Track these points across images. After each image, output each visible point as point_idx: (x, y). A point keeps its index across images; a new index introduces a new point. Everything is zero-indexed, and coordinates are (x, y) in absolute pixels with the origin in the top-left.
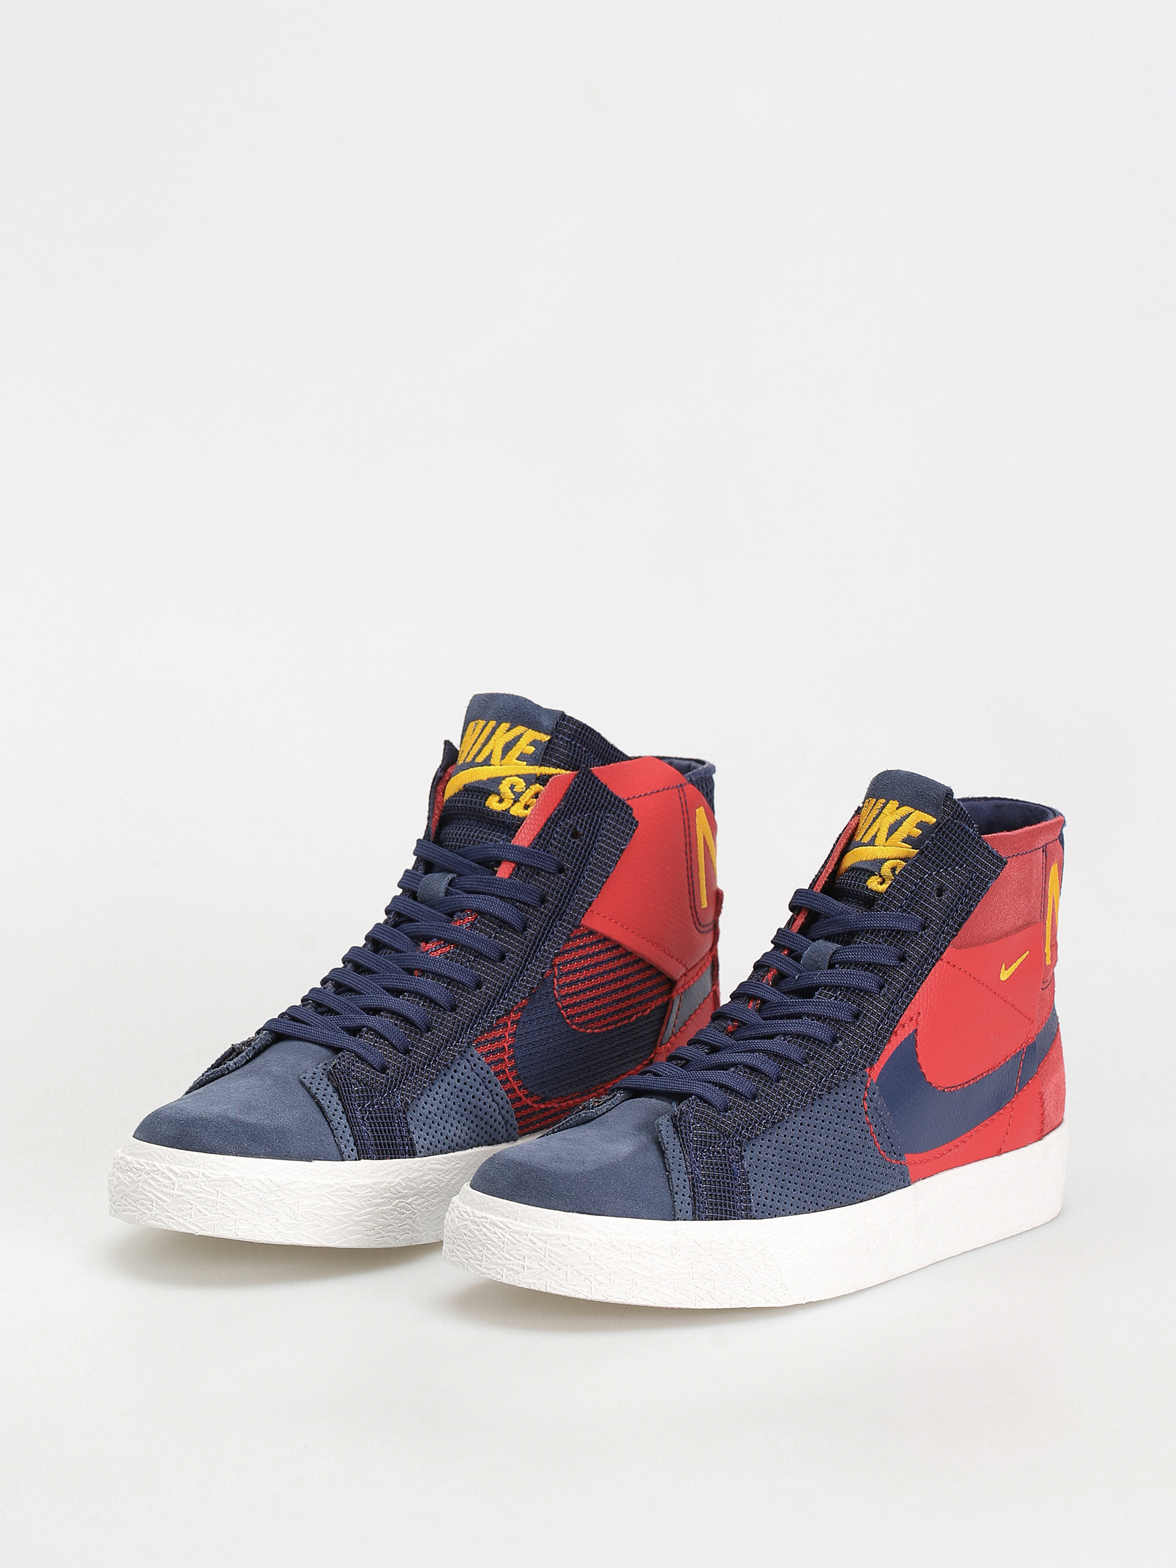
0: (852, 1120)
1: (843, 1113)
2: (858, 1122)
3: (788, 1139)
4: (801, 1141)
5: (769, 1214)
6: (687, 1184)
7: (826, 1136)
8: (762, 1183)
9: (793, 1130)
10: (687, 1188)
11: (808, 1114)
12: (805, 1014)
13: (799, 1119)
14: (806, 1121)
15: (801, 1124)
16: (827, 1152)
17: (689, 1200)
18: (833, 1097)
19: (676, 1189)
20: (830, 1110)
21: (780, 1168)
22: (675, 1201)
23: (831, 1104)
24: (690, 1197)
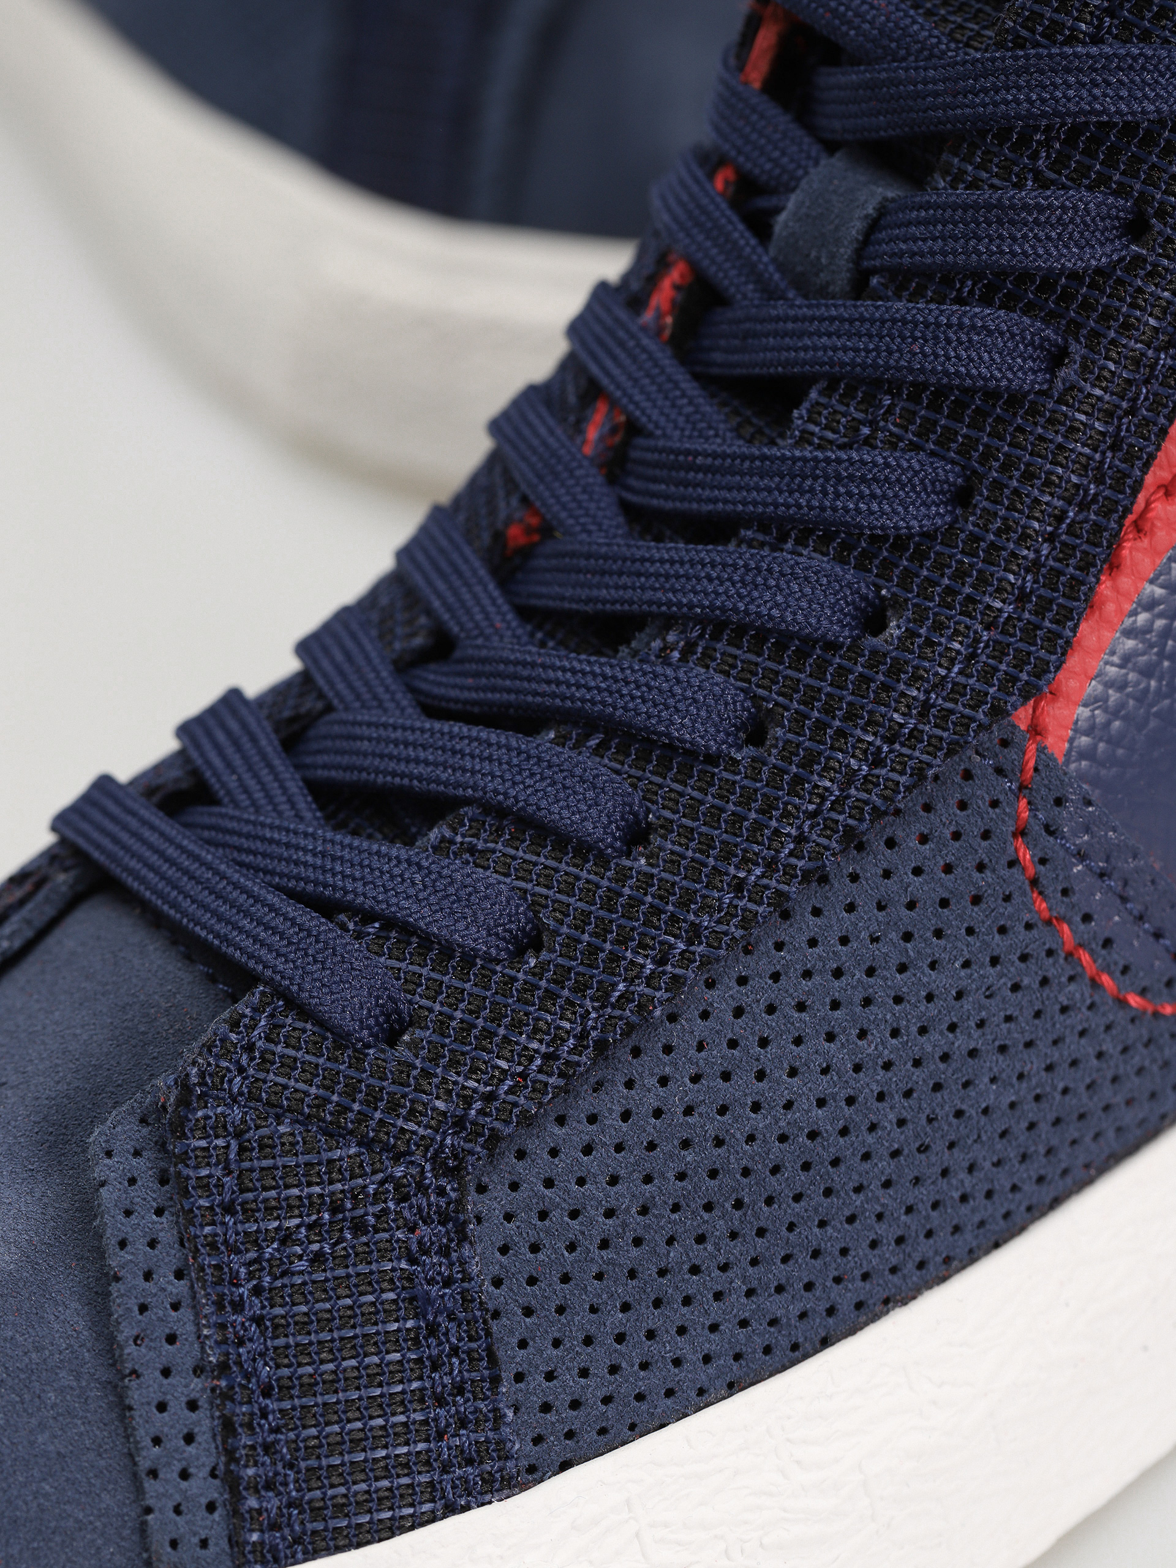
0: (970, 931)
1: (926, 919)
2: (1002, 930)
3: (681, 1091)
4: (743, 1087)
5: (603, 1431)
6: (204, 1422)
7: (855, 1032)
8: (561, 1310)
9: (700, 1047)
10: (203, 1437)
11: (761, 963)
12: (746, 521)
13: (721, 999)
14: (761, 992)
15: (739, 1012)
16: (866, 1096)
17: (214, 1491)
18: (871, 866)
19: (150, 1455)
20: (868, 919)
21: (647, 1227)
22: (148, 1510)
23: (865, 895)
24: (213, 1475)
